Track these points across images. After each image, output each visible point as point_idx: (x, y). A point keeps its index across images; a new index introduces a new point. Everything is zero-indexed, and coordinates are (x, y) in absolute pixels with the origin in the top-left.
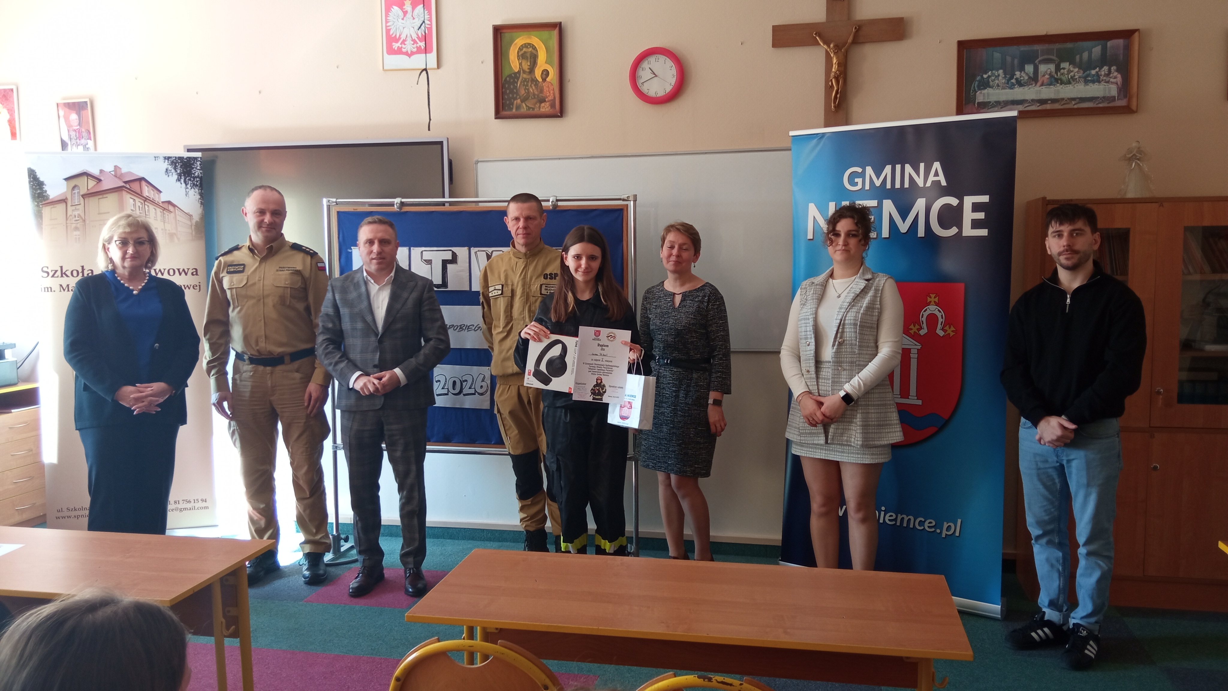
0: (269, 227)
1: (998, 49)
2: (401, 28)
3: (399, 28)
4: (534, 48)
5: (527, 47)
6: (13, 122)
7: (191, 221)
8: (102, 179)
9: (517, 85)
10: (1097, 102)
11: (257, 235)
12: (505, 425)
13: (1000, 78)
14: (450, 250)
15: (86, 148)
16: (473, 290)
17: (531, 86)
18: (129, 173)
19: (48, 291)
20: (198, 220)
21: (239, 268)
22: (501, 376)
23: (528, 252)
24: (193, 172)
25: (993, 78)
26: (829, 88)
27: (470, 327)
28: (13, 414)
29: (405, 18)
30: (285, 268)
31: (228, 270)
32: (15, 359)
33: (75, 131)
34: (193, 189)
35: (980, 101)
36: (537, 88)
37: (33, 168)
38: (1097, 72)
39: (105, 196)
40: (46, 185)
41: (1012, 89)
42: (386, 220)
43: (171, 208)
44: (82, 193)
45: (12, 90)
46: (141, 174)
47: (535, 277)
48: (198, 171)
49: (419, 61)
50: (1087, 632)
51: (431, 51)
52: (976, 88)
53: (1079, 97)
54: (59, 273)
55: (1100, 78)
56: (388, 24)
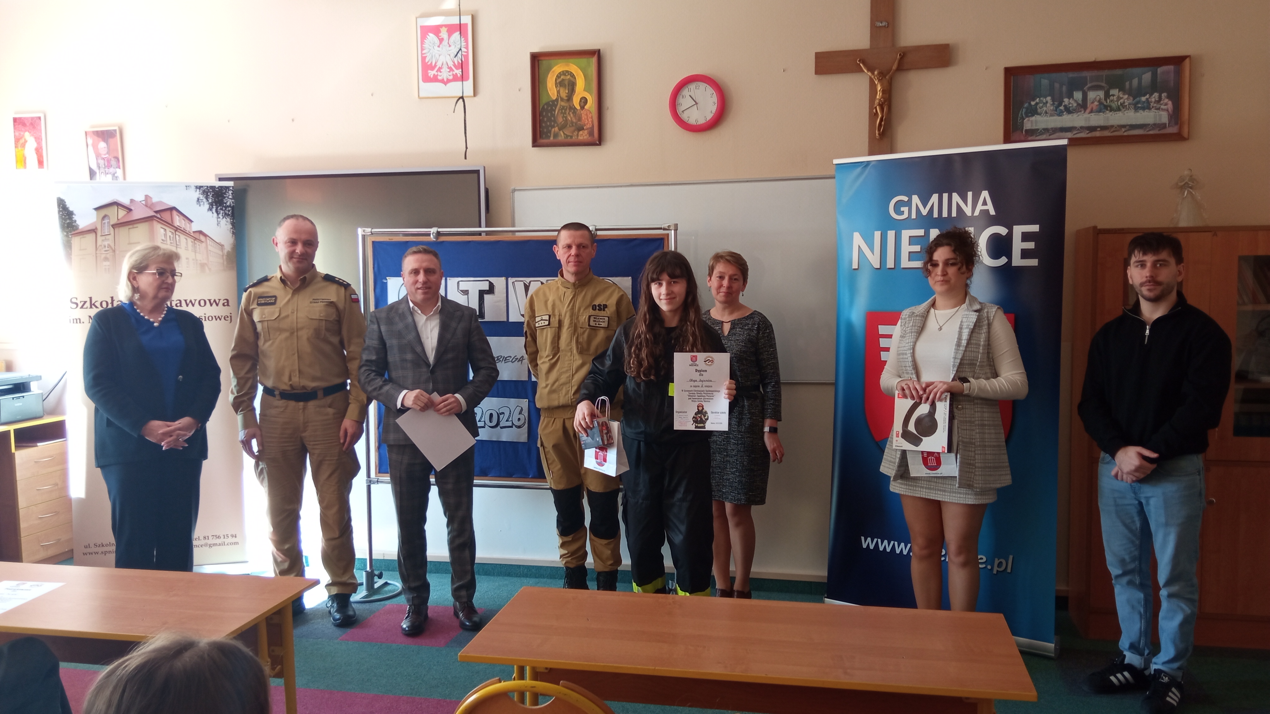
0: (301, 257)
1: (1046, 75)
2: (437, 56)
3: (435, 55)
4: (573, 76)
5: (564, 75)
6: (40, 150)
7: (222, 251)
8: (132, 208)
9: (555, 113)
10: (1148, 130)
11: (288, 266)
12: (548, 459)
13: (1048, 105)
14: (487, 280)
15: (115, 177)
16: (510, 321)
17: (569, 113)
18: (160, 203)
19: (77, 323)
20: (230, 250)
21: (270, 300)
22: (546, 409)
23: (577, 282)
24: (225, 201)
25: (1041, 105)
26: (873, 116)
27: (507, 358)
28: (39, 447)
29: (441, 46)
30: (319, 300)
31: (259, 302)
32: (41, 392)
33: (103, 159)
34: (224, 219)
35: (1027, 128)
36: (575, 116)
37: (63, 197)
38: (1147, 99)
39: (135, 226)
40: (75, 215)
41: (1061, 116)
42: (431, 250)
43: (202, 238)
44: (112, 223)
45: (40, 118)
46: (172, 204)
47: (584, 307)
48: (230, 200)
49: (455, 89)
50: (1169, 679)
51: (467, 79)
52: (1024, 115)
53: (1129, 124)
54: (88, 304)
55: (1150, 104)
56: (424, 52)
